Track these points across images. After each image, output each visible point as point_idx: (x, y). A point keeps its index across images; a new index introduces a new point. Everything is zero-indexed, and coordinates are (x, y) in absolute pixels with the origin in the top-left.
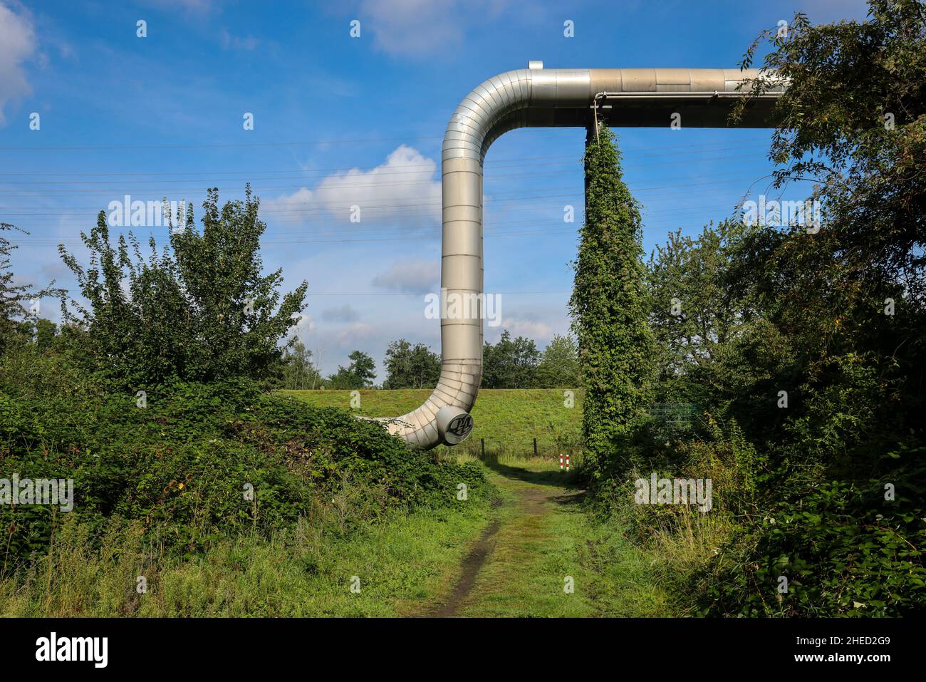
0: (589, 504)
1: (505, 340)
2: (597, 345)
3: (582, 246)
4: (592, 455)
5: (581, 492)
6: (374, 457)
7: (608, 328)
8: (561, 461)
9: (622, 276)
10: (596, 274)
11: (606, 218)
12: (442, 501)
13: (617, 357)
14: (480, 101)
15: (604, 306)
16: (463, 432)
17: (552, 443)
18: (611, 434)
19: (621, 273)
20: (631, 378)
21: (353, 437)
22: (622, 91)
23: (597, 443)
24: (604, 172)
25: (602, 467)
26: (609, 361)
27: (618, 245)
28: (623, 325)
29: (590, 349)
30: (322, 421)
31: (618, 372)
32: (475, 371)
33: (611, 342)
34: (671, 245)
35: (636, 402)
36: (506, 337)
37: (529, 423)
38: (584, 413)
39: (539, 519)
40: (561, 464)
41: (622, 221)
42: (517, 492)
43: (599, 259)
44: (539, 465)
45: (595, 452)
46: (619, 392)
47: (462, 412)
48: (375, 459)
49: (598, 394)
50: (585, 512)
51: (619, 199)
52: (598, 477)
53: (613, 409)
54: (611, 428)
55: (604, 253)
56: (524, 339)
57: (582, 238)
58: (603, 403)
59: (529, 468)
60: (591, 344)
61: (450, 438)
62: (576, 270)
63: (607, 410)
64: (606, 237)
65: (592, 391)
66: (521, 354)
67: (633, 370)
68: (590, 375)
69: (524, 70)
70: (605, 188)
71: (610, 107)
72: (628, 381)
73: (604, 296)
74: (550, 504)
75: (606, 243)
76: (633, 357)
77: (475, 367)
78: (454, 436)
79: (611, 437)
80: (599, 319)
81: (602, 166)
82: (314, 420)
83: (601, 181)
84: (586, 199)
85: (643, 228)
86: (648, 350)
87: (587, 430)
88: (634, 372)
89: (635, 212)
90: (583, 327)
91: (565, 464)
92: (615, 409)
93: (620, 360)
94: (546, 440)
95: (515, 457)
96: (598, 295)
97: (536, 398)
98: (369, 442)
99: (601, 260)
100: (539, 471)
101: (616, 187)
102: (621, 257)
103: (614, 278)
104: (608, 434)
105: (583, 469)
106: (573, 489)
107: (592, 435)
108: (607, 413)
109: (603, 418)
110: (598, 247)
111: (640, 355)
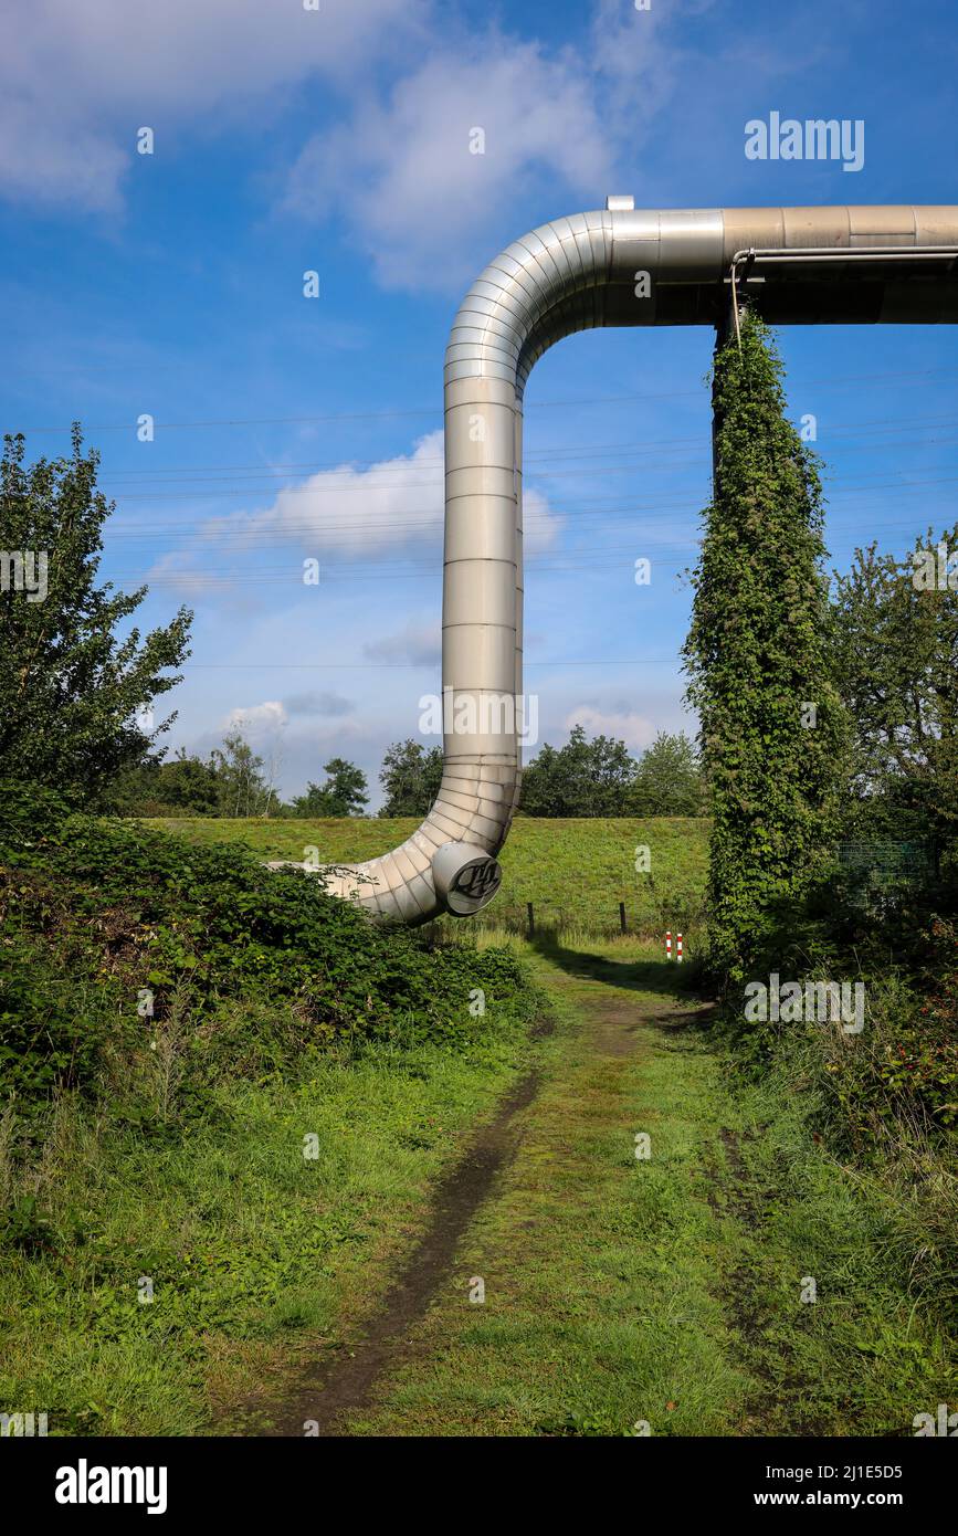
0: (723, 1034)
1: (578, 741)
2: (737, 727)
3: (708, 540)
4: (726, 936)
5: (706, 1006)
6: (289, 942)
7: (759, 694)
8: (669, 943)
9: (785, 596)
10: (735, 593)
11: (754, 485)
12: (424, 1032)
13: (776, 750)
14: (515, 270)
15: (750, 652)
16: (482, 891)
17: (653, 912)
18: (763, 898)
19: (782, 589)
20: (801, 791)
21: (244, 900)
22: (785, 247)
23: (737, 913)
24: (749, 401)
25: (746, 960)
26: (760, 758)
27: (777, 536)
28: (787, 690)
29: (723, 735)
30: (187, 869)
31: (776, 778)
32: (505, 778)
33: (763, 721)
34: (859, 571)
35: (812, 836)
36: (579, 737)
37: (612, 877)
38: (711, 857)
39: (621, 1067)
40: (669, 950)
41: (785, 491)
42: (586, 1005)
43: (741, 563)
44: (627, 950)
45: (732, 930)
46: (780, 818)
47: (482, 854)
48: (291, 946)
49: (738, 820)
50: (714, 1052)
51: (780, 450)
52: (738, 978)
53: (766, 848)
54: (763, 885)
55: (751, 553)
56: (608, 740)
57: (708, 526)
58: (749, 837)
59: (611, 956)
60: (726, 726)
61: (457, 902)
62: (696, 586)
63: (755, 851)
64: (754, 521)
65: (727, 816)
66: (604, 764)
67: (806, 774)
68: (724, 785)
69: (598, 213)
70: (752, 431)
71: (762, 280)
72: (797, 795)
73: (750, 635)
74: (645, 1031)
75: (754, 533)
76: (806, 751)
77: (507, 769)
78: (466, 899)
79: (763, 902)
80: (740, 676)
81: (747, 389)
82: (170, 867)
83: (745, 416)
84: (716, 452)
85: (824, 507)
86: (834, 737)
87: (717, 889)
88: (808, 779)
89: (809, 475)
90: (710, 694)
91: (675, 950)
92: (770, 849)
93: (780, 755)
94: (642, 907)
95: (586, 936)
96: (738, 631)
97: (625, 834)
98: (275, 912)
99: (744, 566)
100: (629, 961)
101: (773, 428)
102: (783, 558)
103: (769, 599)
104: (758, 898)
105: (709, 962)
106: (690, 1000)
107: (727, 899)
108: (756, 857)
109: (750, 866)
110: (740, 542)
111: (819, 746)
